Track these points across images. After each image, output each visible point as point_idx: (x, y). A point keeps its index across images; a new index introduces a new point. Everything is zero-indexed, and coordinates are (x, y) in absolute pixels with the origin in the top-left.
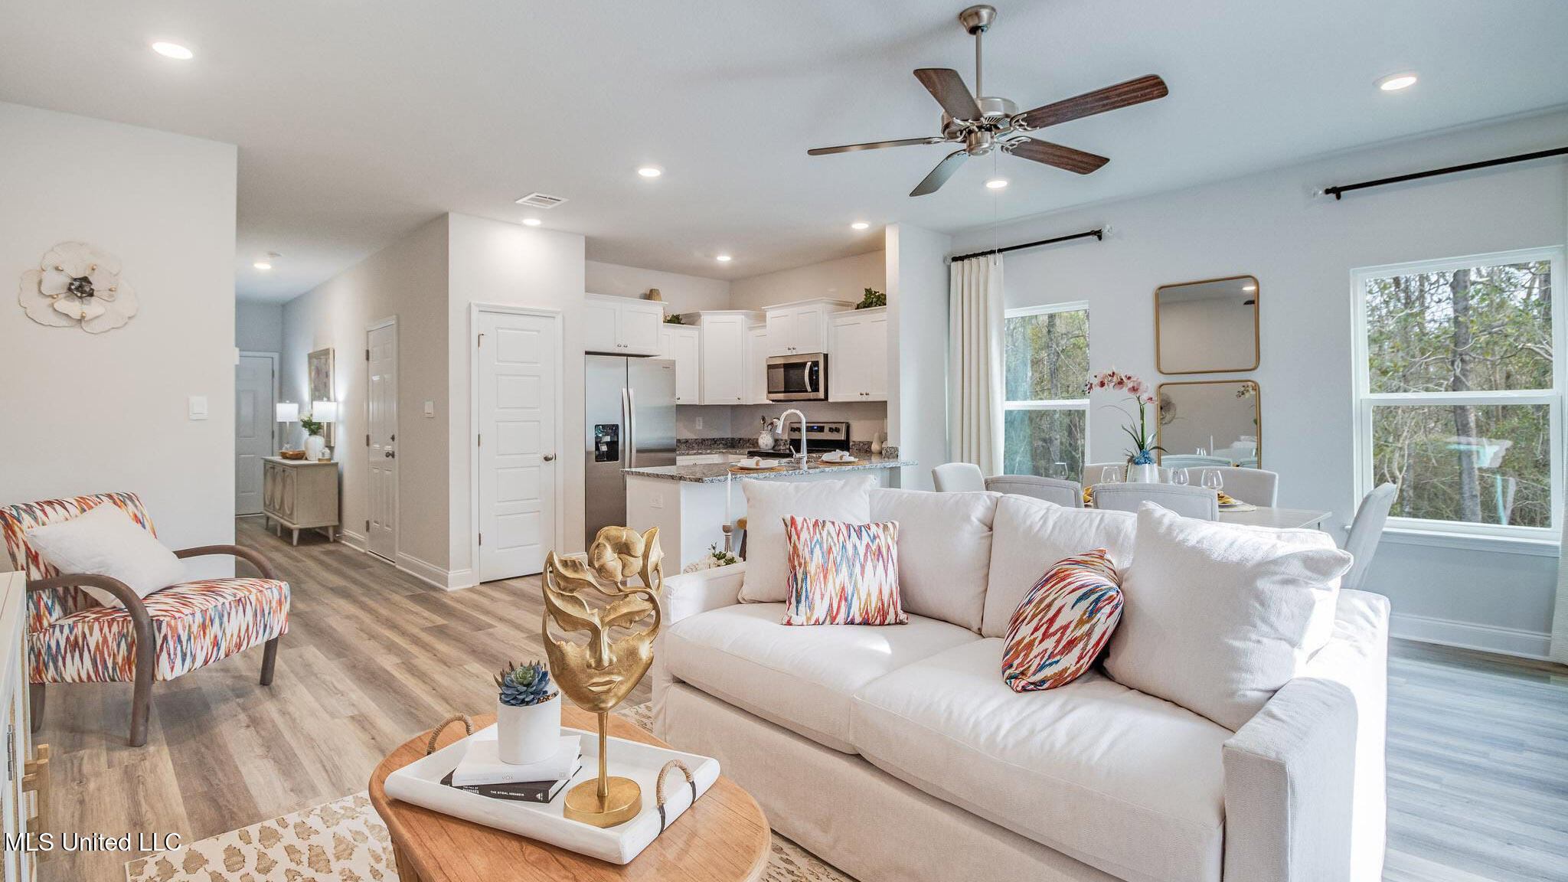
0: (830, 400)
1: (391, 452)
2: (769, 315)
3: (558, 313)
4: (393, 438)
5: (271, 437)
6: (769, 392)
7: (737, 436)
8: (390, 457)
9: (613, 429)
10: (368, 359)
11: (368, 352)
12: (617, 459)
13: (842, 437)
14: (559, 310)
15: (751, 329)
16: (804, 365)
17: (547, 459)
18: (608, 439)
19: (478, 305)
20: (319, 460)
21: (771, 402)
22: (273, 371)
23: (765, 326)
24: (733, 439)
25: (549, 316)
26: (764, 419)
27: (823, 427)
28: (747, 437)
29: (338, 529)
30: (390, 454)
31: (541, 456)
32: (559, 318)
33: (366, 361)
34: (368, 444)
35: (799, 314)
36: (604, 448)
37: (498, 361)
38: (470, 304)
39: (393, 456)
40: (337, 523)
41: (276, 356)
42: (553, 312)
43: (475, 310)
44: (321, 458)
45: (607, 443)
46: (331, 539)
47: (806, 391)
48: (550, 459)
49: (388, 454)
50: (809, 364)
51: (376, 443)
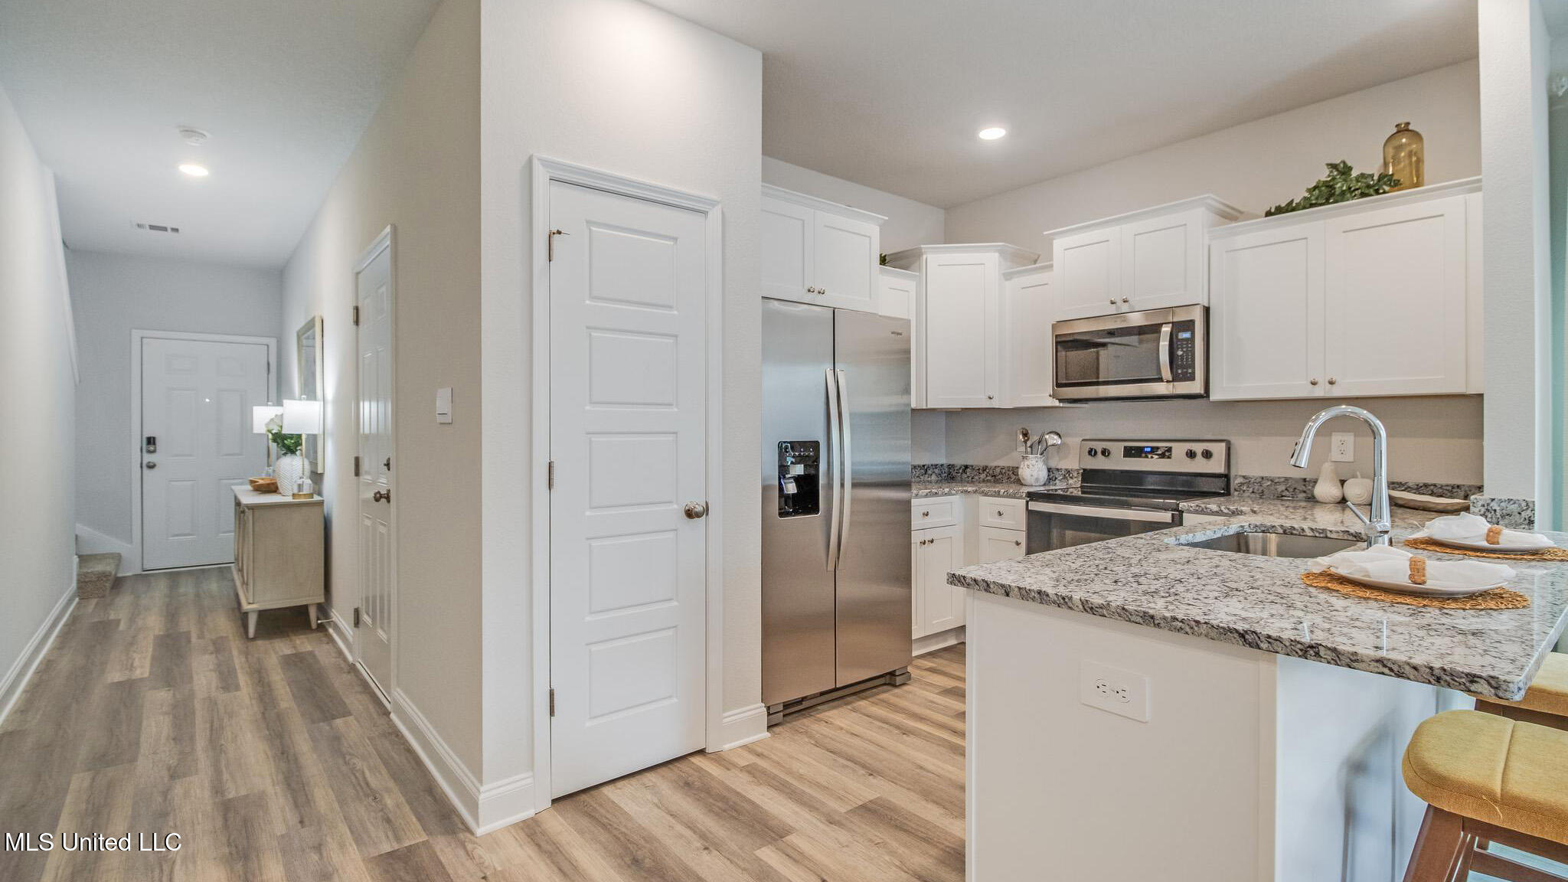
0: (1213, 397)
1: (384, 492)
2: (1059, 244)
3: (713, 203)
4: (388, 465)
5: (266, 456)
6: (1059, 385)
7: (959, 461)
8: (383, 500)
9: (807, 452)
10: (357, 322)
11: (357, 309)
12: (815, 509)
13: (1216, 466)
14: (714, 196)
15: (1008, 276)
16: (1155, 329)
17: (690, 514)
18: (799, 470)
19: (546, 164)
20: (294, 495)
21: (1057, 403)
22: (268, 364)
23: (1051, 266)
24: (951, 466)
25: (696, 209)
26: (1025, 435)
27: (1170, 450)
28: (983, 464)
29: (324, 609)
30: (381, 496)
31: (678, 508)
32: (715, 214)
33: (355, 327)
34: (357, 474)
35: (1135, 235)
36: (791, 488)
37: (593, 298)
38: (530, 161)
39: (388, 498)
40: (322, 600)
41: (273, 342)
42: (699, 199)
43: (541, 175)
44: (296, 491)
45: (798, 480)
46: (314, 626)
47: (1160, 380)
48: (698, 515)
49: (378, 497)
50: (1166, 329)
51: (367, 473)
